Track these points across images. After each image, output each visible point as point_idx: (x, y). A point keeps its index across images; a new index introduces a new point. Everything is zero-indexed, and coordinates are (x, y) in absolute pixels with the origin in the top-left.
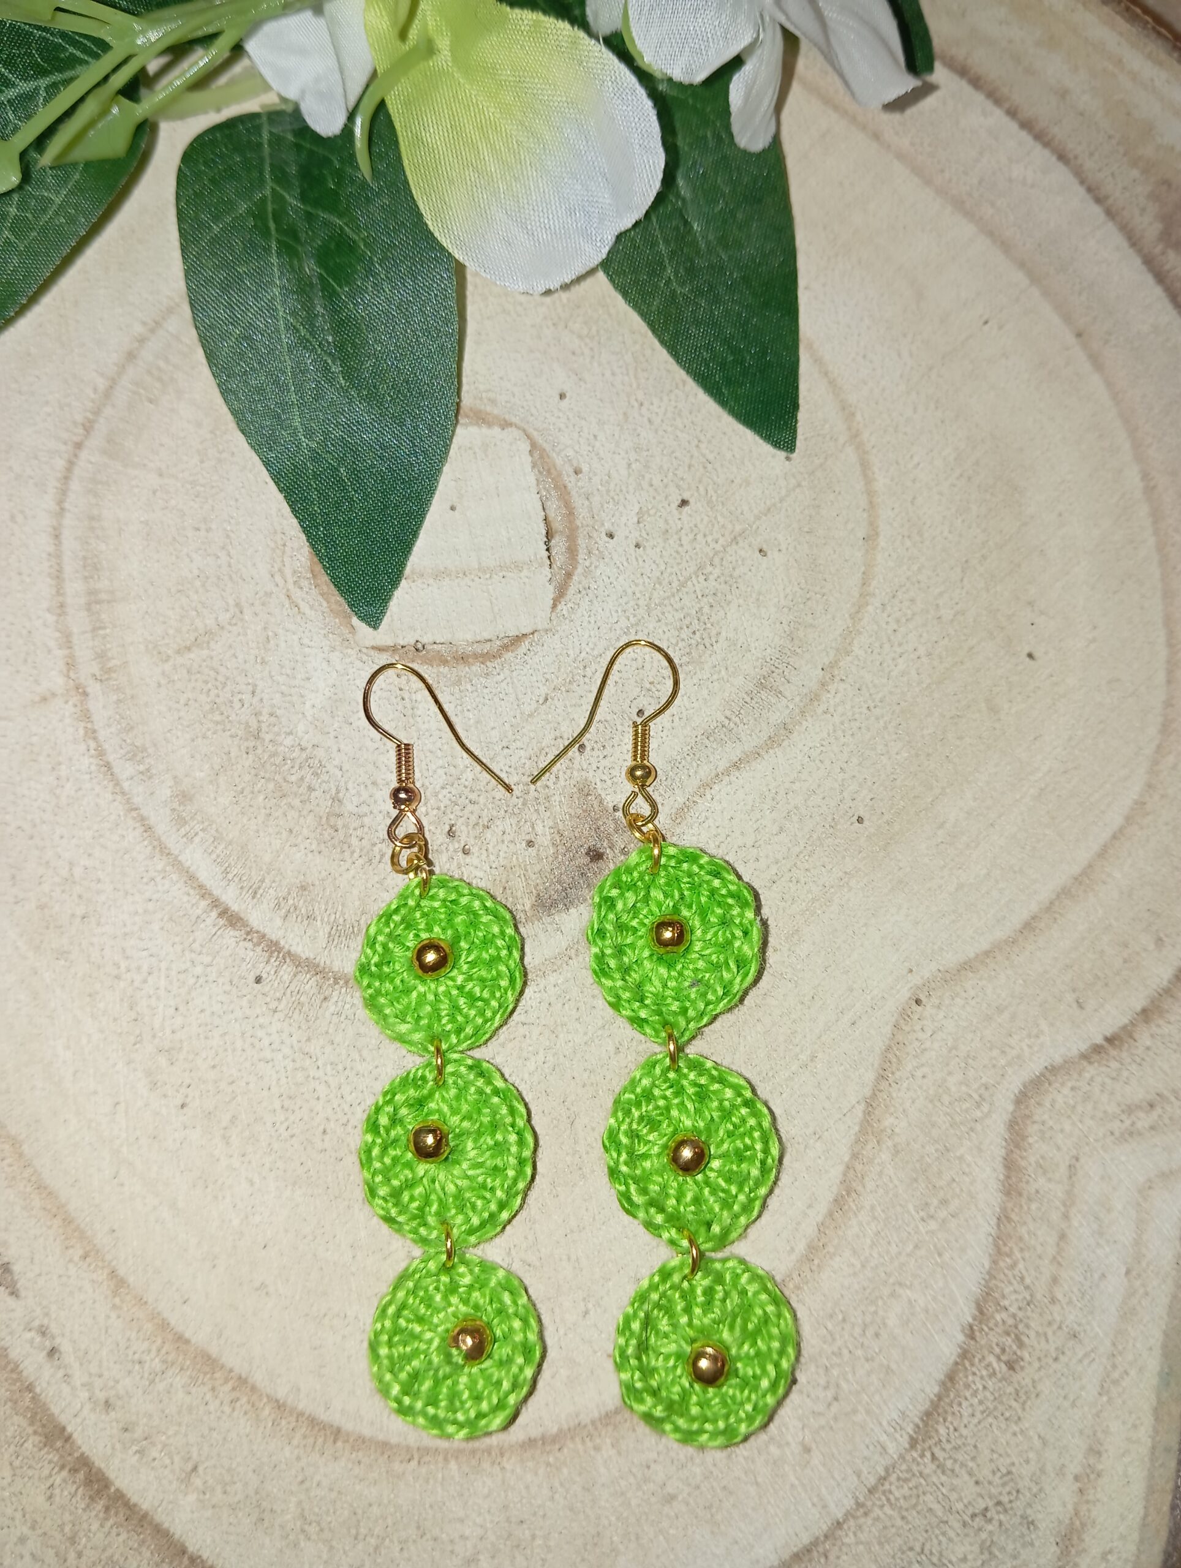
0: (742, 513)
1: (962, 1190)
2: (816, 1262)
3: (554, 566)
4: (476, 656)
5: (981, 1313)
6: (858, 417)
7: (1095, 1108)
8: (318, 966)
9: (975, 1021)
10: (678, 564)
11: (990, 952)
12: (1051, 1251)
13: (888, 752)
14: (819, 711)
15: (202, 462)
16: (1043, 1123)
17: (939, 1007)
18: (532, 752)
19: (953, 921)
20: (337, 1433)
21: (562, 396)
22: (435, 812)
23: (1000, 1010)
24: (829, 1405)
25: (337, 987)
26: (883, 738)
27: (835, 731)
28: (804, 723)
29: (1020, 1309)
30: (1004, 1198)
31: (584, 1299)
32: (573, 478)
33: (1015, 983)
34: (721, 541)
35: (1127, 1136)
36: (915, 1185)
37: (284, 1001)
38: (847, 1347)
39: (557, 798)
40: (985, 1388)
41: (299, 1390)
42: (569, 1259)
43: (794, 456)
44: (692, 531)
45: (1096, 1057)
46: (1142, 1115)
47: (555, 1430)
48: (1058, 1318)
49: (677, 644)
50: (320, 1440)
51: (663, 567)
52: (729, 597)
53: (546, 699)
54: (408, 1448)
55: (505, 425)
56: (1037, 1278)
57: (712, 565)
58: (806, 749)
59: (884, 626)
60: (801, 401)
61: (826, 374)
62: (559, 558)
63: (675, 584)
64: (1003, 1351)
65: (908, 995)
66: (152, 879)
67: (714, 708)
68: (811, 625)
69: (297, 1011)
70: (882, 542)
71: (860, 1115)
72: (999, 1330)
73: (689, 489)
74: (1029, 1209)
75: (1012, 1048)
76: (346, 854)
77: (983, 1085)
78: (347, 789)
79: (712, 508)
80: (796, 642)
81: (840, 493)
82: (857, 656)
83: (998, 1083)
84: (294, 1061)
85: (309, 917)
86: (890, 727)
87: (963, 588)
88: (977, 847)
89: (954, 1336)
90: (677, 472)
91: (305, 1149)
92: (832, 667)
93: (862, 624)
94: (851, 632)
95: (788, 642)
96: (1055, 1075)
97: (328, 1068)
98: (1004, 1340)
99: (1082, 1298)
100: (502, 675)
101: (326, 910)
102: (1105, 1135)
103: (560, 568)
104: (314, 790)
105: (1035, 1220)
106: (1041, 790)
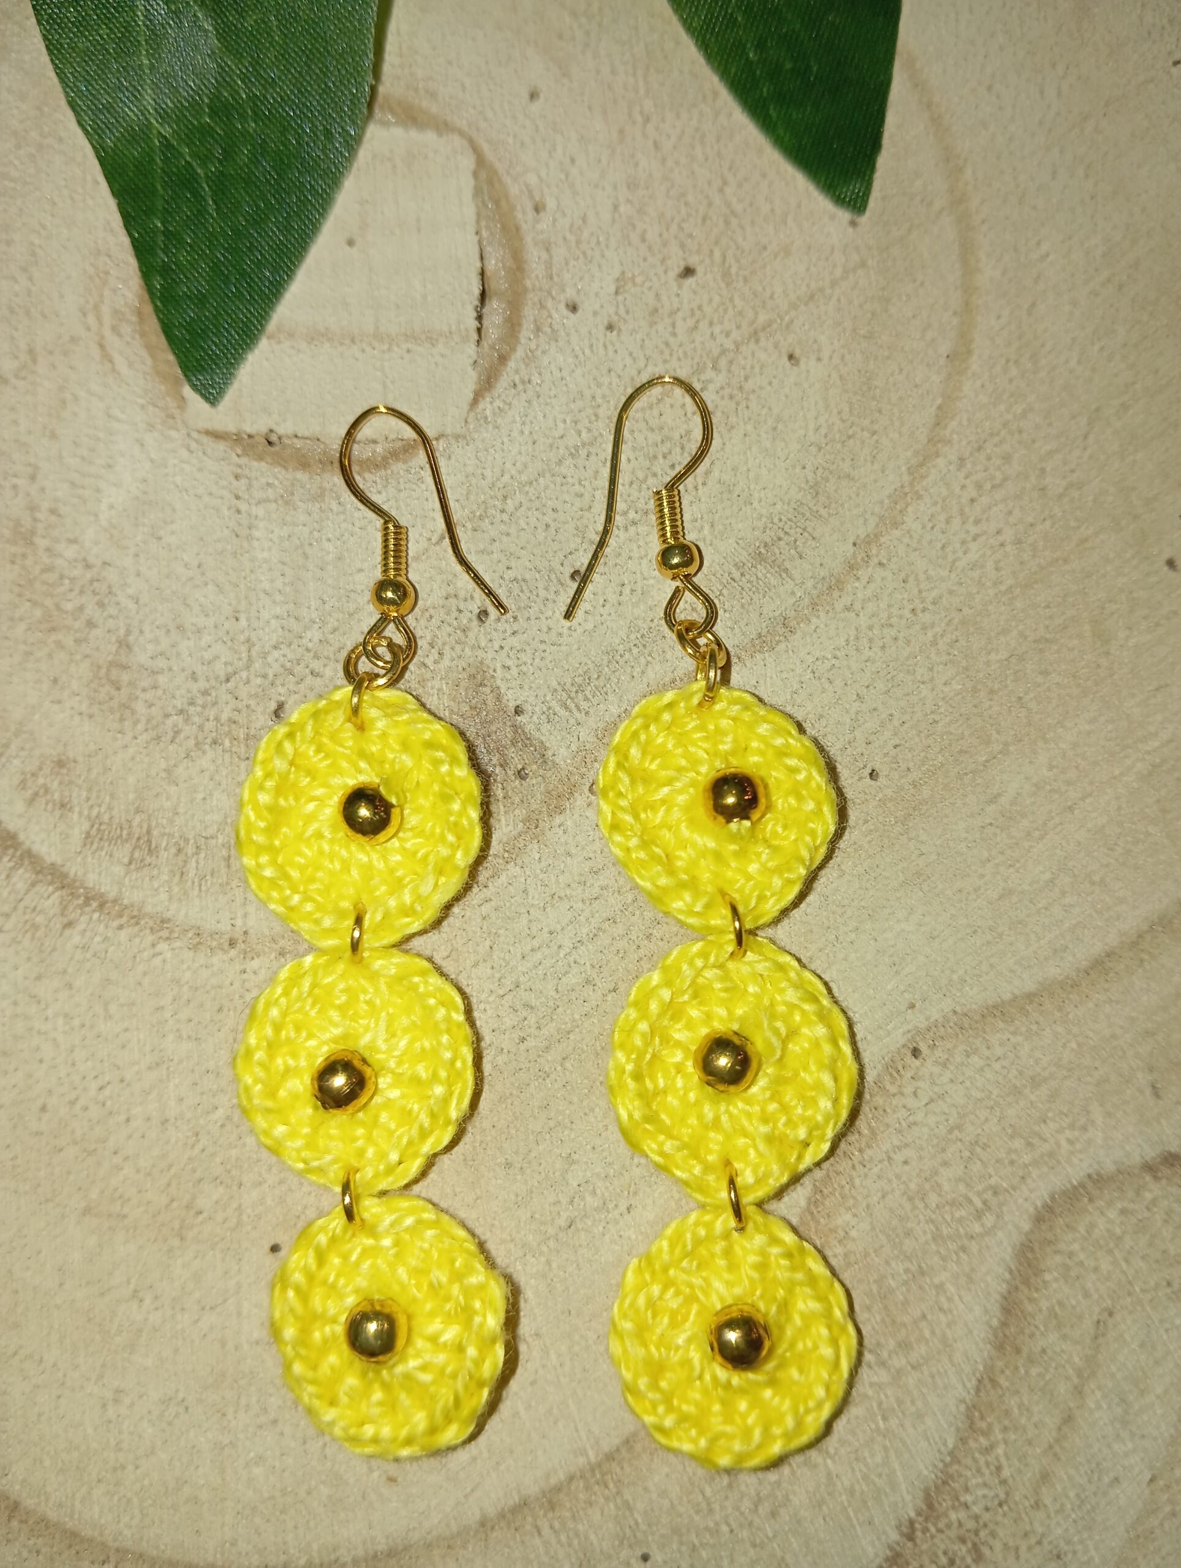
0: (772, 297)
1: (933, 1332)
3: (484, 343)
5: (931, 1506)
6: (969, 173)
7: (1151, 1245)
8: (65, 876)
9: (995, 1092)
10: (665, 361)
11: (1035, 995)
12: (1048, 1437)
13: (932, 680)
14: (839, 606)
15: (18, 147)
16: (1071, 1255)
17: (945, 1065)
19: (988, 943)
20: (15, 1509)
21: (533, 96)
22: (259, 681)
23: (1035, 1082)
25: (87, 909)
26: (928, 657)
27: (857, 638)
28: (814, 620)
29: (987, 1509)
30: (993, 1353)
32: (531, 213)
33: (1064, 1046)
34: (735, 335)
37: (13, 919)
38: (728, 1524)
39: (437, 683)
43: (864, 220)
44: (693, 314)
45: (1166, 1171)
48: (1039, 1529)
49: (646, 478)
51: (642, 364)
52: (733, 420)
54: (104, 1546)
55: (443, 127)
56: (1020, 1471)
57: (714, 368)
58: (810, 659)
59: (957, 491)
60: (886, 141)
61: (929, 106)
65: (902, 1041)
68: (848, 476)
69: (29, 935)
70: (975, 364)
71: (803, 1203)
72: (953, 1533)
73: (698, 252)
74: (1027, 1372)
75: (1045, 1141)
76: (126, 723)
77: (991, 1187)
78: (141, 632)
79: (728, 285)
80: (822, 498)
81: (922, 284)
82: (908, 532)
83: (1014, 1189)
84: (15, 1003)
85: (64, 806)
86: (941, 642)
87: (1085, 449)
88: (1042, 837)
89: (885, 1533)
90: (684, 225)
91: (15, 1127)
92: (869, 543)
93: (924, 483)
94: (906, 494)
95: (809, 497)
96: (1100, 1189)
97: (60, 1021)
98: (956, 1548)
99: (1080, 1507)
100: (384, 494)
101: (88, 799)
102: (1157, 1286)
103: (492, 347)
104: (96, 626)
105: (1032, 1390)
106: (1153, 766)
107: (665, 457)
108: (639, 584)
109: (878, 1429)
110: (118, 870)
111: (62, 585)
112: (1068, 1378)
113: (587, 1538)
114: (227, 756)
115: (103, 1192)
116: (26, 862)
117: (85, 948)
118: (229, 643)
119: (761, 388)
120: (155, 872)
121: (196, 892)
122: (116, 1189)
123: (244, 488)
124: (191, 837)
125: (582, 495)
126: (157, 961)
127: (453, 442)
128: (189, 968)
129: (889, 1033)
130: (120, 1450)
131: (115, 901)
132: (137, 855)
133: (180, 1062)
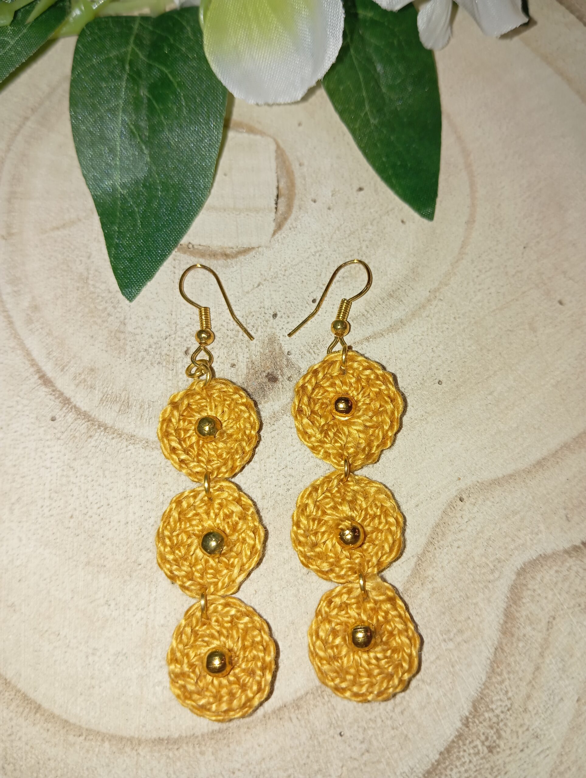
1: (474, 625)
3: (278, 213)
4: (222, 255)
5: (476, 710)
6: (472, 156)
7: (570, 587)
8: (90, 416)
9: (497, 517)
10: (352, 221)
11: (512, 475)
12: (529, 677)
13: (463, 345)
14: (424, 315)
16: (534, 591)
17: (474, 505)
18: (244, 314)
19: (491, 453)
20: (39, 708)
21: (300, 124)
22: (179, 339)
23: (515, 513)
24: (363, 754)
25: (99, 431)
26: (462, 336)
27: (431, 328)
28: (413, 320)
29: (502, 712)
30: (502, 636)
32: (298, 167)
34: (380, 212)
36: (442, 617)
37: (66, 434)
38: (381, 718)
40: (470, 762)
41: (20, 675)
44: (362, 205)
45: (574, 554)
47: (176, 736)
48: (527, 723)
50: (27, 710)
51: (342, 222)
52: (379, 244)
53: (259, 285)
54: (80, 728)
55: (264, 134)
56: (517, 694)
58: (412, 336)
59: (471, 272)
61: (456, 132)
62: (282, 208)
63: (348, 232)
64: (487, 739)
65: (455, 494)
66: (6, 351)
68: (426, 266)
69: (72, 440)
70: (477, 226)
71: (413, 564)
72: (486, 724)
73: (365, 182)
74: (517, 646)
75: (520, 538)
76: (122, 354)
77: (497, 559)
78: (131, 318)
79: (376, 193)
80: (416, 274)
82: (452, 287)
83: (507, 560)
84: (63, 470)
85: (92, 387)
86: (466, 330)
87: (523, 258)
88: (512, 409)
89: (454, 723)
90: (359, 172)
91: (57, 525)
92: (436, 291)
93: (457, 269)
94: (450, 273)
95: (410, 273)
96: (546, 561)
97: (83, 478)
98: (488, 731)
99: (546, 712)
101: (103, 385)
102: (574, 606)
103: (281, 214)
104: (111, 316)
105: (520, 654)
106: (558, 382)
109: (450, 671)
110: (114, 414)
111: (98, 299)
112: (536, 649)
113: (314, 724)
114: (164, 369)
115: (96, 554)
116: (73, 410)
117: (96, 447)
118: (168, 324)
119: (390, 232)
120: (130, 415)
122: (101, 554)
123: (177, 264)
124: (146, 401)
126: (128, 453)
127: (264, 248)
128: (142, 457)
129: (449, 490)
130: (93, 678)
131: (111, 427)
132: (122, 408)
133: (135, 497)
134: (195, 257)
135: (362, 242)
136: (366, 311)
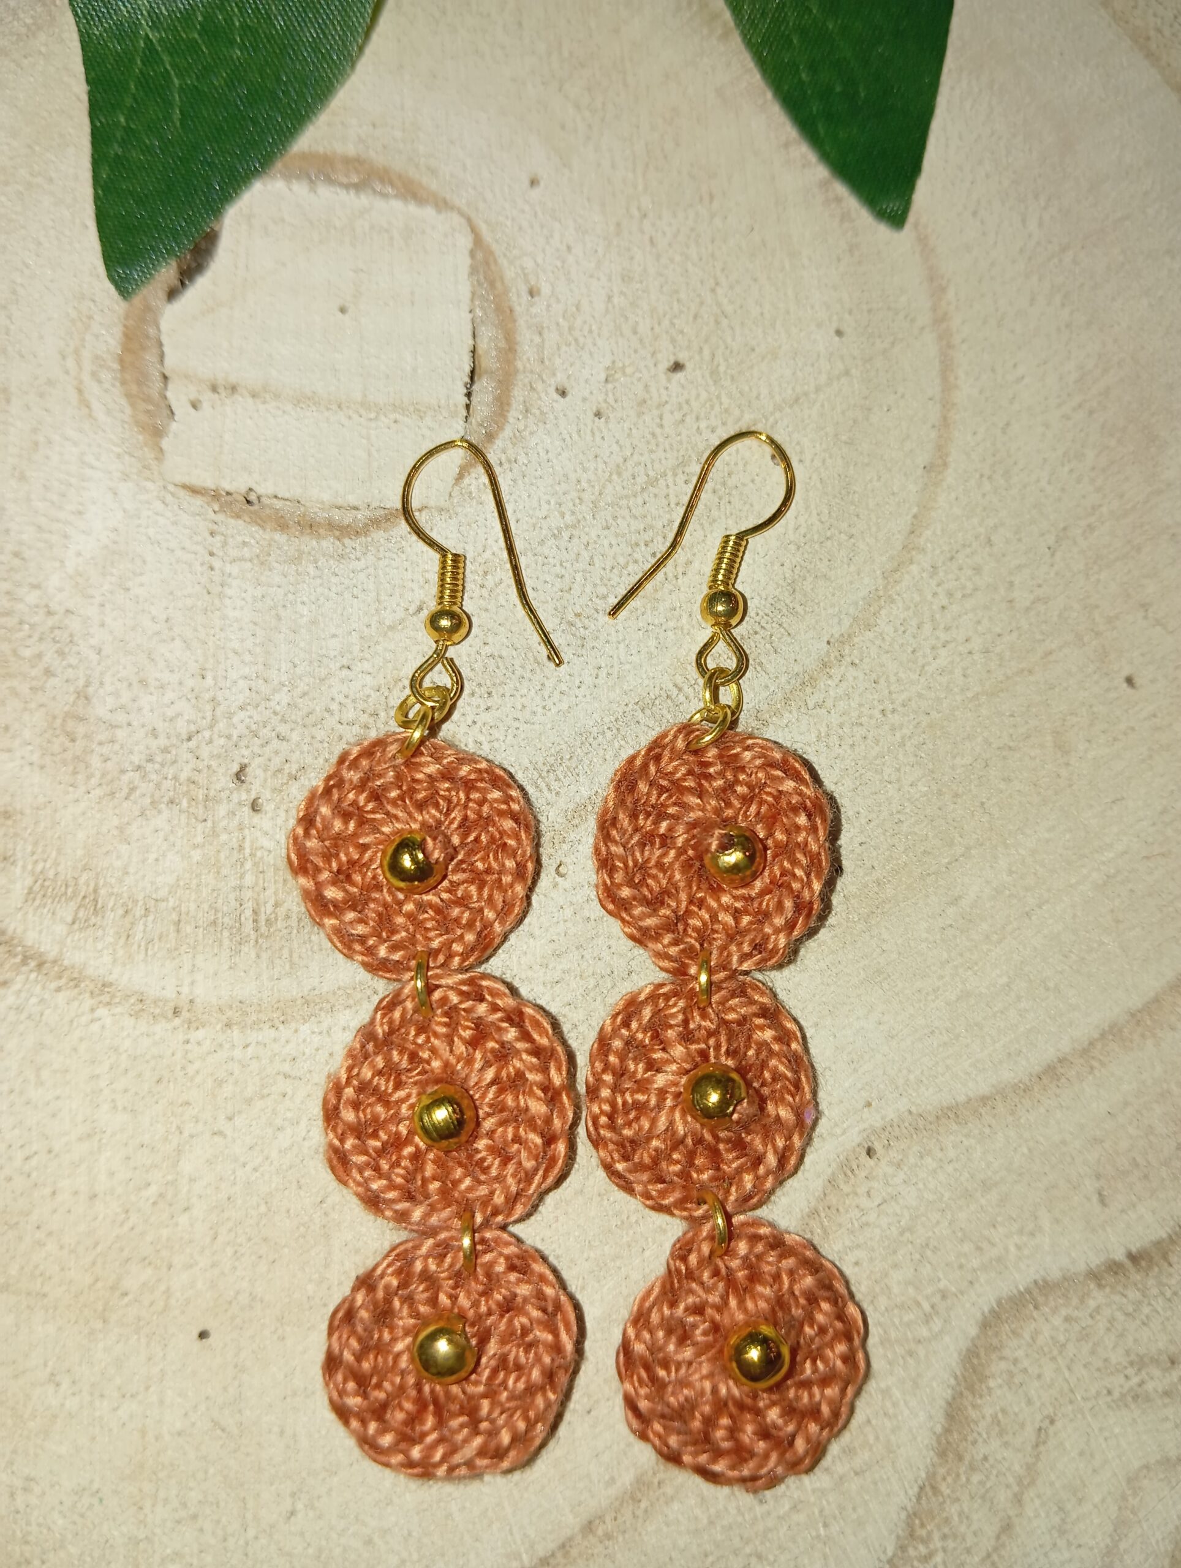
0: (758, 397)
1: (877, 1438)
2: (644, 1504)
3: (472, 419)
4: (331, 526)
6: (951, 294)
7: (1093, 1352)
9: (947, 1195)
10: (652, 451)
11: (988, 1098)
12: (987, 1545)
13: (898, 780)
14: (811, 702)
16: (1015, 1361)
17: (898, 1166)
19: (945, 1044)
21: (533, 183)
22: (222, 741)
23: (986, 1186)
25: (24, 969)
26: (895, 758)
30: (935, 1459)
31: (293, 1495)
32: (525, 297)
33: (1015, 1150)
35: (1129, 1399)
42: (282, 1433)
44: (680, 408)
45: (1110, 1279)
46: (1156, 1372)
49: (625, 567)
51: (628, 452)
52: (715, 513)
55: (442, 205)
59: (929, 597)
62: (482, 410)
63: (641, 480)
65: (858, 1140)
67: (660, 668)
68: (825, 576)
70: (950, 477)
73: (689, 348)
74: (968, 1480)
75: (993, 1245)
76: (79, 777)
77: (940, 1291)
78: (102, 683)
79: (715, 382)
80: (798, 596)
81: (903, 396)
82: (881, 634)
83: (962, 1293)
85: (6, 859)
86: (908, 744)
87: (1052, 566)
88: (1000, 942)
90: (675, 321)
92: (843, 643)
93: (898, 588)
94: (880, 597)
95: (786, 594)
96: (1045, 1295)
100: (363, 561)
101: (33, 853)
102: (1098, 1394)
103: (480, 424)
104: (54, 675)
105: (972, 1498)
106: (1108, 877)
107: (646, 545)
108: (616, 669)
109: (818, 1536)
110: (60, 929)
111: (20, 630)
112: (1008, 1486)
114: (183, 817)
115: (22, 1268)
117: (19, 1009)
118: (194, 701)
119: (744, 485)
120: (100, 933)
121: (142, 956)
122: (36, 1267)
123: (219, 545)
124: (140, 898)
125: (562, 577)
126: (95, 1027)
127: (436, 514)
128: (128, 1035)
129: (844, 1133)
131: (55, 962)
132: (81, 914)
133: (114, 1134)
134: (265, 530)
135: (673, 505)
136: (676, 685)
